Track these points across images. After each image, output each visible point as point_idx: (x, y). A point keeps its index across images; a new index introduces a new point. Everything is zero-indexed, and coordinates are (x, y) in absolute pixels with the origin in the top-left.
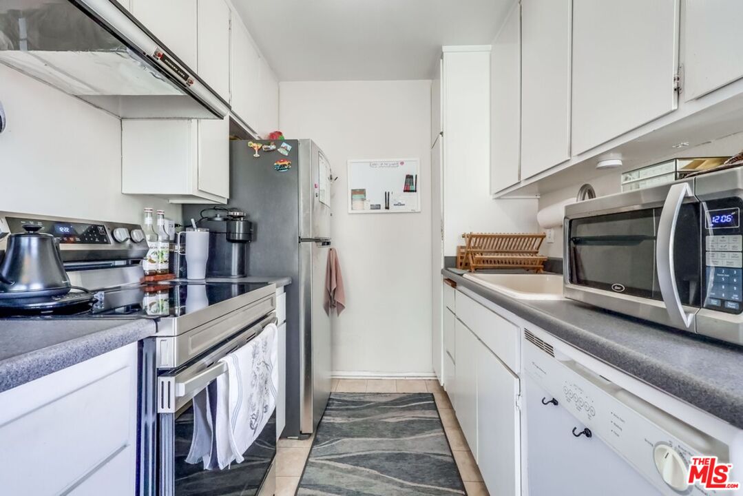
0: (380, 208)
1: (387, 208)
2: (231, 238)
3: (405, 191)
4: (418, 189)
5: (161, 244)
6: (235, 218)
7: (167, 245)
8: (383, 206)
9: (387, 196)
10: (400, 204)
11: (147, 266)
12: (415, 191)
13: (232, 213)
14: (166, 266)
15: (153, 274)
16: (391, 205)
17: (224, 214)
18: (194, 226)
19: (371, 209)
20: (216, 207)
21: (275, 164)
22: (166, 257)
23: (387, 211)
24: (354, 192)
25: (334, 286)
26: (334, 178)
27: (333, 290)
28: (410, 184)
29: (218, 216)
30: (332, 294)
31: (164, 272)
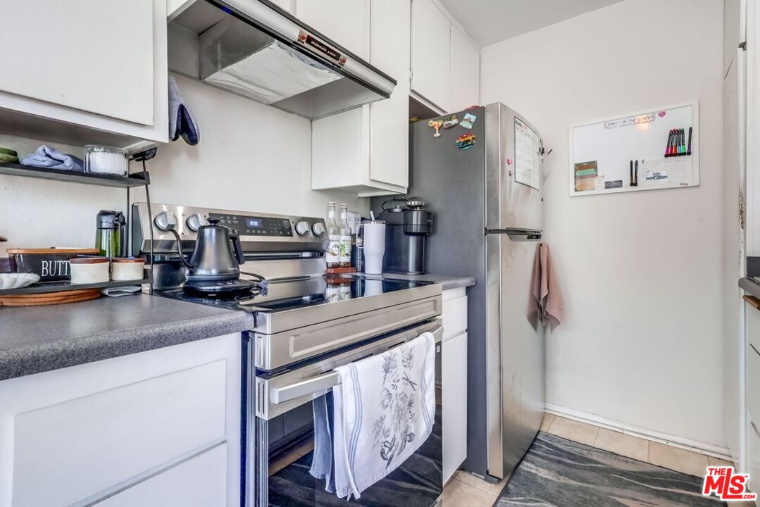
0: (621, 186)
1: (634, 184)
2: (408, 231)
3: (666, 156)
4: (695, 149)
5: (343, 237)
6: (413, 208)
7: (349, 238)
8: (627, 182)
9: (634, 167)
10: (658, 176)
11: (330, 259)
12: (689, 153)
13: (409, 203)
14: (347, 259)
15: (336, 266)
16: (641, 179)
17: (403, 204)
18: (373, 218)
19: (606, 188)
20: (395, 198)
21: (457, 141)
22: (348, 250)
23: (634, 188)
24: (579, 167)
25: (544, 293)
26: (546, 151)
27: (542, 297)
28: (677, 144)
29: (398, 206)
30: (541, 303)
31: (346, 266)
